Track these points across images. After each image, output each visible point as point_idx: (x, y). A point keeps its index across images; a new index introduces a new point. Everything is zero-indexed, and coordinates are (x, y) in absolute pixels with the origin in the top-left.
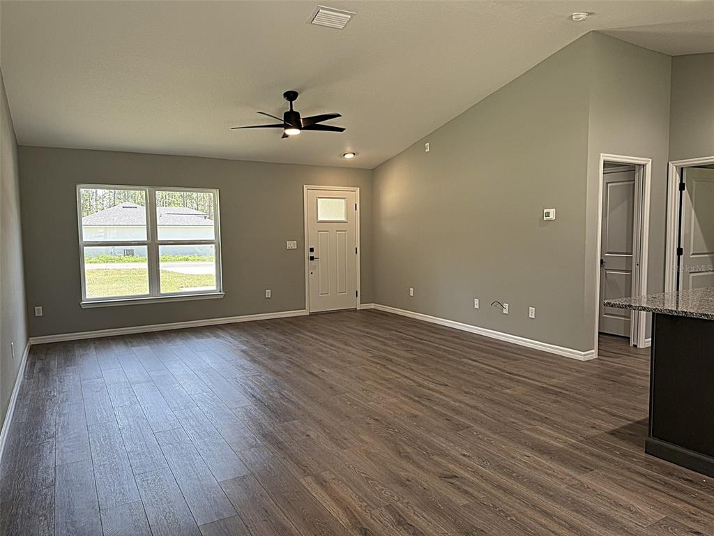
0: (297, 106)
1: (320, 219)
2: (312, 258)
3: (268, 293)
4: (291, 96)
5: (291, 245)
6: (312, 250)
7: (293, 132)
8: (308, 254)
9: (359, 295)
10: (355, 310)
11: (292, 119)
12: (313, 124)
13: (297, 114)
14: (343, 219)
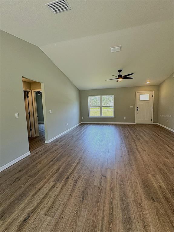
0: (121, 73)
1: (140, 100)
2: (137, 110)
3: (125, 118)
4: (120, 71)
5: (132, 107)
6: (137, 108)
7: (120, 80)
8: (136, 109)
9: (152, 120)
10: (151, 124)
11: (120, 76)
12: (125, 77)
13: (121, 75)
14: (148, 100)
